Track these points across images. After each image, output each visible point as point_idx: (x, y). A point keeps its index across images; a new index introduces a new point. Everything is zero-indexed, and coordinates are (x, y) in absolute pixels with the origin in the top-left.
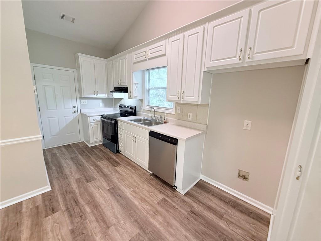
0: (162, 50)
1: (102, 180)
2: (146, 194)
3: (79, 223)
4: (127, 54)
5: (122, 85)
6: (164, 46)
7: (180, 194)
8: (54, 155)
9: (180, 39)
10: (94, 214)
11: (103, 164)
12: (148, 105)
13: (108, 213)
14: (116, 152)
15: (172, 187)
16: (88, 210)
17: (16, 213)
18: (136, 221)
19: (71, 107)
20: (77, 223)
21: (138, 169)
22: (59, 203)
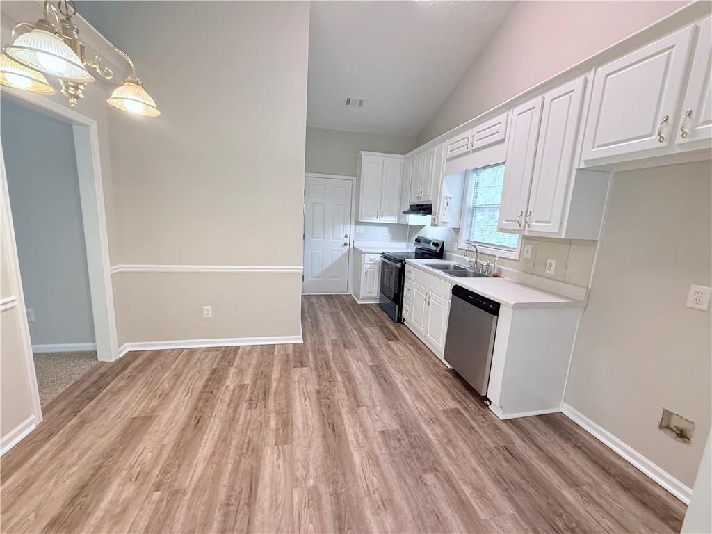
0: (498, 132)
1: (365, 351)
2: (428, 392)
3: (326, 388)
4: (438, 144)
5: (424, 200)
6: (503, 124)
7: (494, 415)
8: (311, 304)
9: (534, 108)
10: (345, 386)
11: (372, 331)
12: (468, 241)
13: (363, 392)
14: (396, 321)
15: (483, 400)
16: (339, 378)
17: (269, 354)
18: (398, 415)
19: (342, 236)
20: (324, 386)
21: (426, 355)
22: (309, 359)
